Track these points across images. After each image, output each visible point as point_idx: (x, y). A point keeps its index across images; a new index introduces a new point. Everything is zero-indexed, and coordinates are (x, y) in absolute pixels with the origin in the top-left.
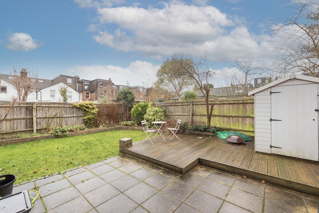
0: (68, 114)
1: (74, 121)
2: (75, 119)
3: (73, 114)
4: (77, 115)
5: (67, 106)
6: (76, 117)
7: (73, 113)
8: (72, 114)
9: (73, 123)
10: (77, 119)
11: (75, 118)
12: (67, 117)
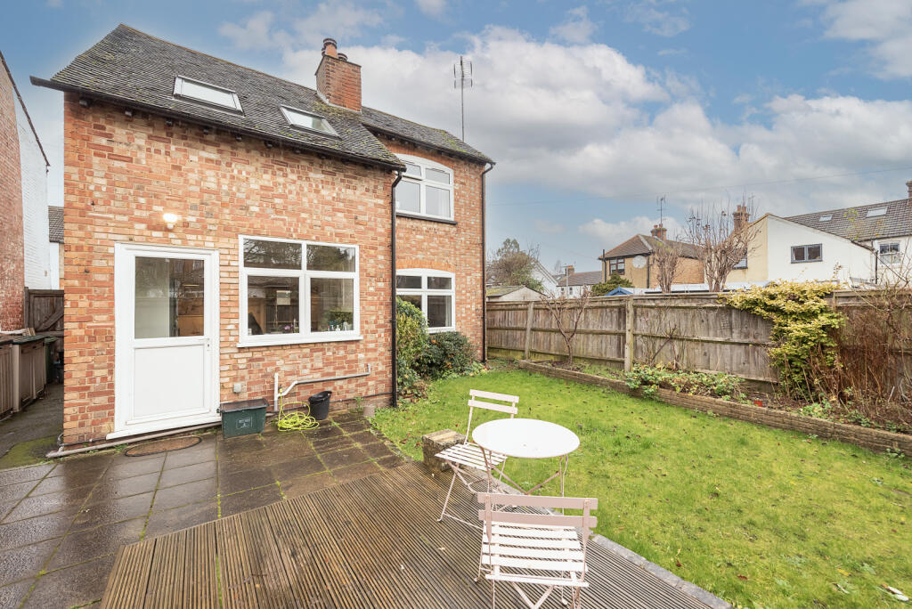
0: (711, 333)
1: (734, 358)
2: (740, 350)
3: (732, 332)
4: (747, 336)
5: (707, 305)
6: (740, 344)
7: (731, 329)
8: (728, 333)
9: (731, 365)
10: (747, 353)
11: (736, 347)
12: (708, 342)
